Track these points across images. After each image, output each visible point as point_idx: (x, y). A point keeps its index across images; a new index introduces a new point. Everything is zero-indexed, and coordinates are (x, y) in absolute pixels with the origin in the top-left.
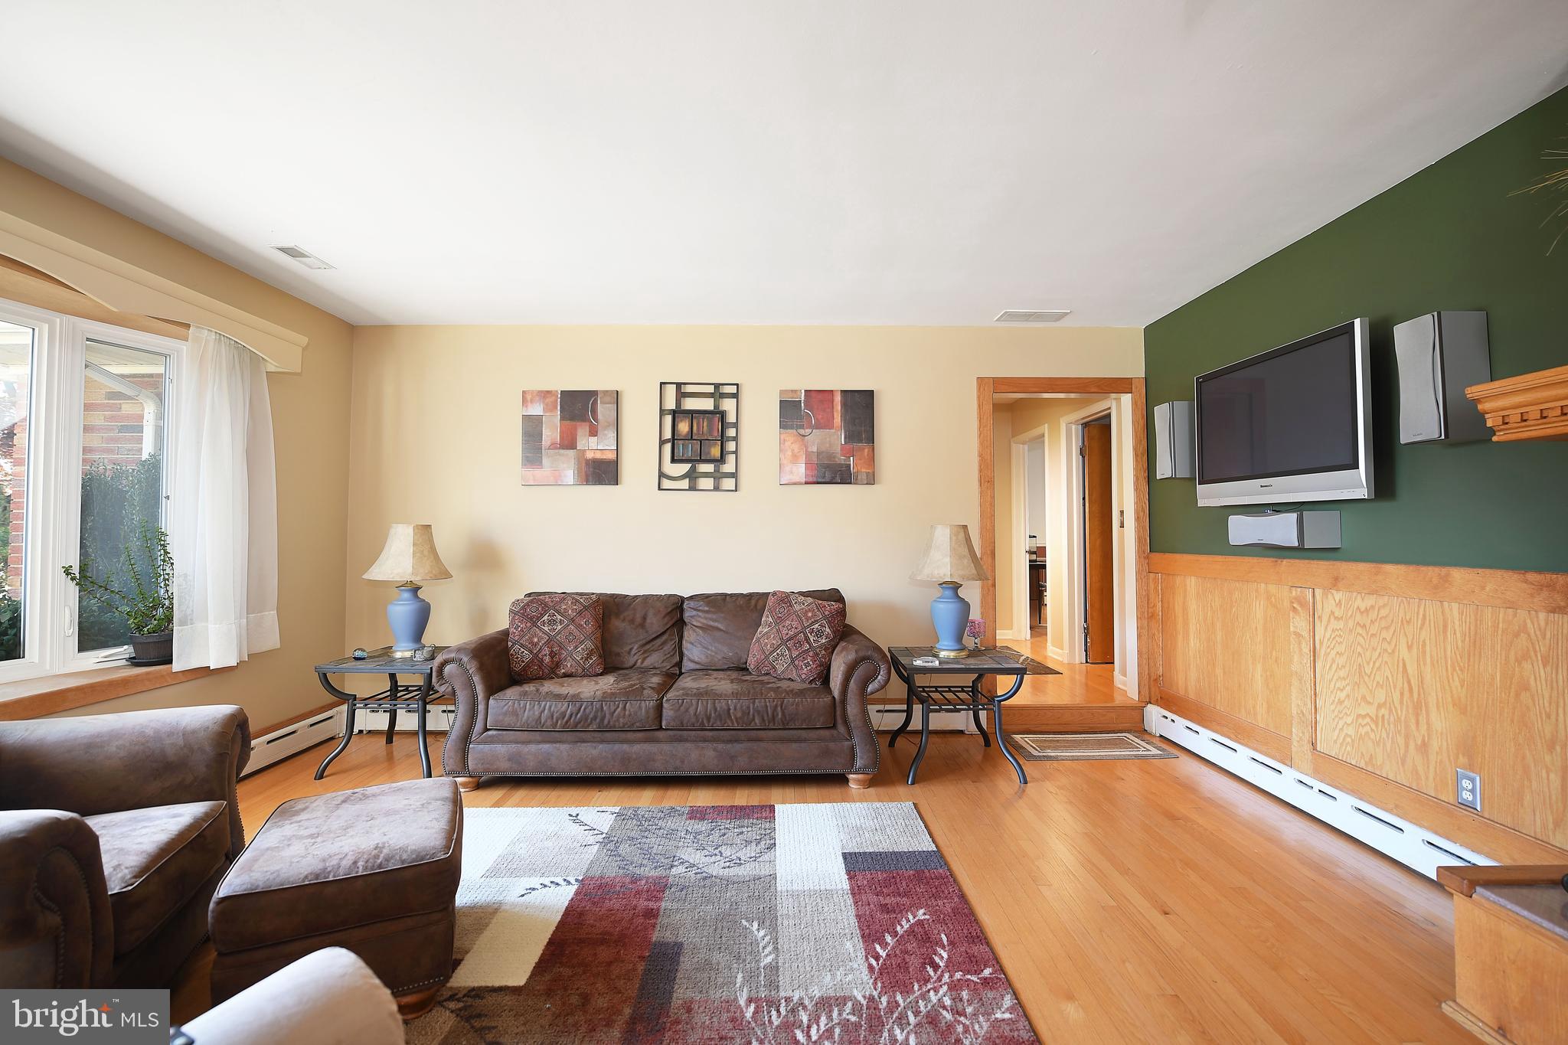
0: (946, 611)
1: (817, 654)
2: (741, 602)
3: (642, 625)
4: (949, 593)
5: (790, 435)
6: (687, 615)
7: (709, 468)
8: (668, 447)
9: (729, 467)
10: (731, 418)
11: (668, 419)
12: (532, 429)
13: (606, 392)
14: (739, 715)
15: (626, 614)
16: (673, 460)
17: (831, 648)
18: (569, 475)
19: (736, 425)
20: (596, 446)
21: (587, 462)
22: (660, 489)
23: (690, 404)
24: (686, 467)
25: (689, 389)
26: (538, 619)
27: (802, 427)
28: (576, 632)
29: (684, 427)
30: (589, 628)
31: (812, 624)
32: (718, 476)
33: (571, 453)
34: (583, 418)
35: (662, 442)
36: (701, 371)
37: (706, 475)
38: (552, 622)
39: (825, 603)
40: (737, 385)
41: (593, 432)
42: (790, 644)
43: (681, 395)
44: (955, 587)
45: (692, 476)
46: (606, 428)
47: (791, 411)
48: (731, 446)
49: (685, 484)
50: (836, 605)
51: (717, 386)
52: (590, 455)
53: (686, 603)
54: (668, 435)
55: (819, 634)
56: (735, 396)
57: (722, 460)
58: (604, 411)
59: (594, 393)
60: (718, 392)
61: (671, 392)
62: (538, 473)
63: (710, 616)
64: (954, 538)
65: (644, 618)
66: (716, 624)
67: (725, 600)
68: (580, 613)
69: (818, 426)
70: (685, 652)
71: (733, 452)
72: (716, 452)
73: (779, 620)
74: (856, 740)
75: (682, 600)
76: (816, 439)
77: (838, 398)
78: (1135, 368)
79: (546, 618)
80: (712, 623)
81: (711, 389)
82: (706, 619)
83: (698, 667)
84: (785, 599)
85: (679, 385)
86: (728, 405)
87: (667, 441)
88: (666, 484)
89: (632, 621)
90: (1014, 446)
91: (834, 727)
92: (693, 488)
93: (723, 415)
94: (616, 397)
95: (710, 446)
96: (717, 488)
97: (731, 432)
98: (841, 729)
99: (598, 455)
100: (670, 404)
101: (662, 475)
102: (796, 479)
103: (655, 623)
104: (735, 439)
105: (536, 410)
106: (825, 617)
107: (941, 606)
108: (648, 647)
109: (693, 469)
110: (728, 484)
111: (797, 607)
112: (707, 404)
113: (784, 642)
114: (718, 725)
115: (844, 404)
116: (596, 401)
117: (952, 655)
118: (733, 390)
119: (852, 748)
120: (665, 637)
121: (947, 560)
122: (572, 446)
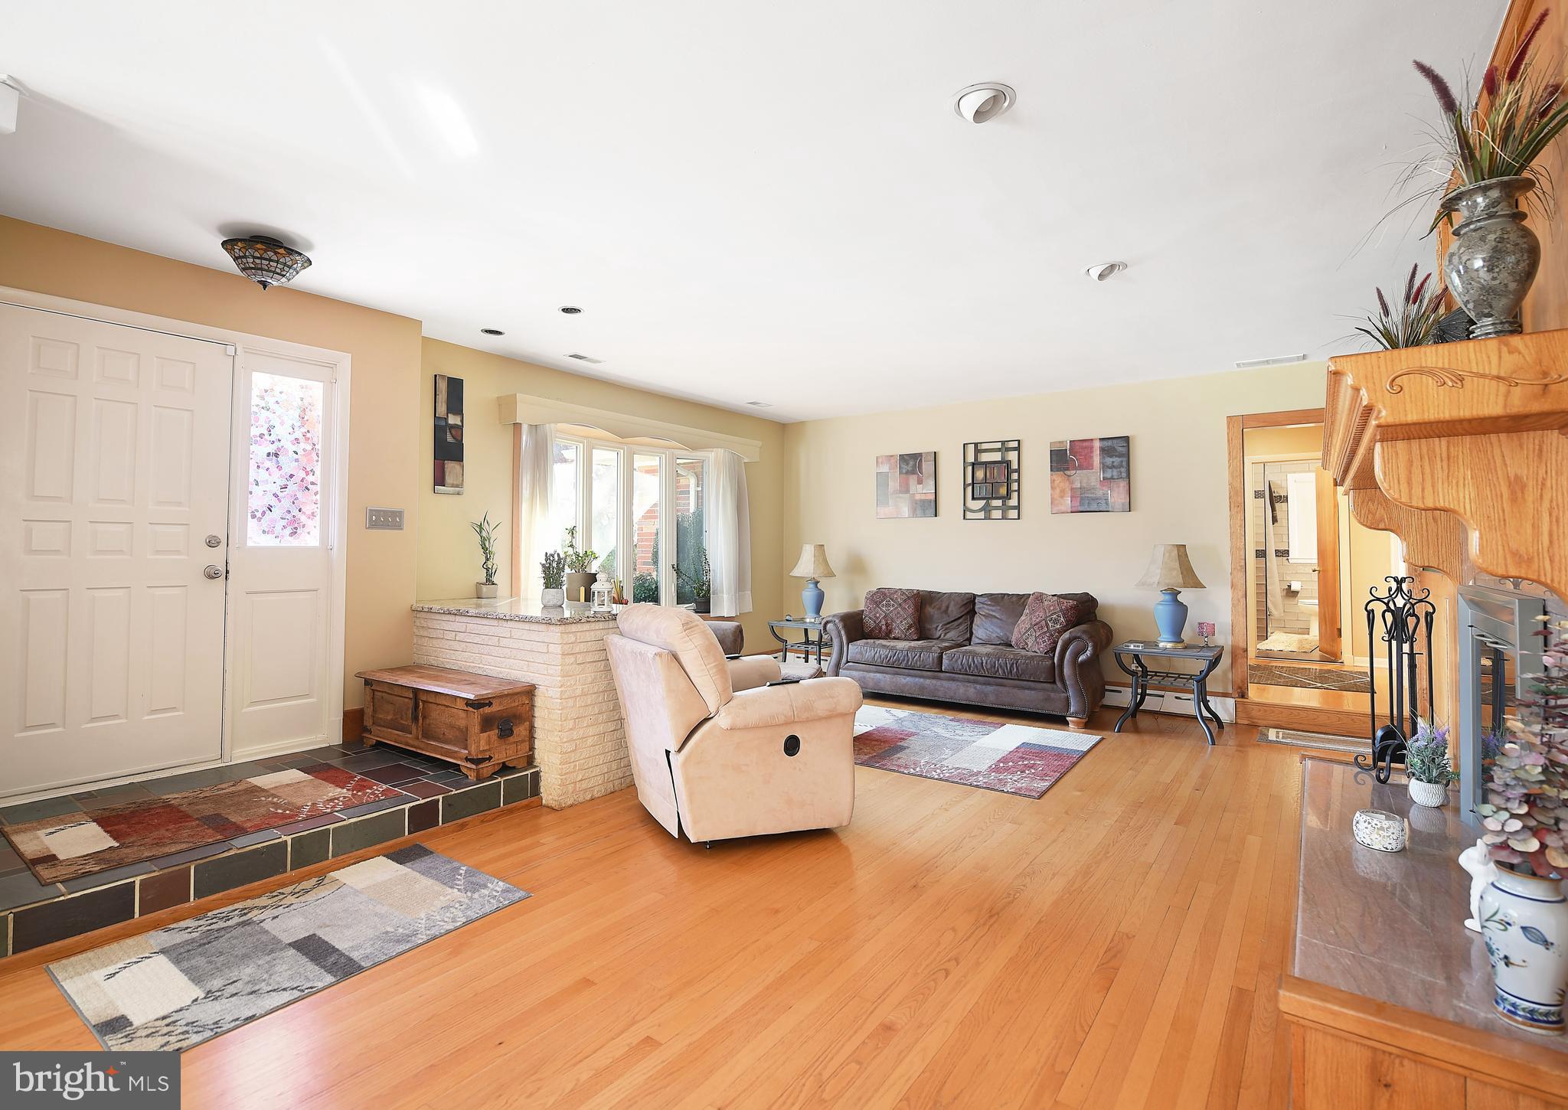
0: (1162, 614)
1: (1052, 635)
2: (1014, 599)
3: (946, 611)
4: (1168, 597)
5: (1059, 477)
6: (977, 607)
7: (998, 503)
8: (970, 489)
9: (1013, 502)
10: (1015, 466)
11: (970, 468)
12: (882, 480)
13: (928, 453)
14: (989, 667)
15: (935, 604)
16: (973, 499)
17: (1061, 632)
18: (905, 510)
19: (1018, 471)
20: (922, 491)
21: (917, 501)
22: (964, 518)
23: (985, 457)
24: (982, 503)
25: (985, 446)
26: (880, 603)
27: (1068, 469)
28: (902, 613)
29: (980, 474)
30: (910, 611)
31: (1052, 615)
32: (1005, 509)
33: (907, 496)
34: (914, 473)
35: (965, 486)
36: (991, 433)
37: (997, 508)
38: (888, 605)
39: (1065, 601)
40: (1019, 441)
41: (920, 482)
42: (1036, 628)
43: (978, 448)
44: (1175, 594)
45: (987, 510)
46: (929, 477)
47: (1062, 459)
48: (1015, 486)
49: (982, 515)
51: (1003, 443)
52: (918, 497)
53: (977, 598)
54: (969, 481)
55: (1056, 622)
56: (1018, 449)
57: (1008, 496)
58: (927, 467)
59: (920, 455)
60: (1004, 447)
61: (971, 449)
62: (884, 511)
63: (992, 608)
64: (1167, 554)
65: (948, 607)
66: (994, 614)
67: (1003, 598)
68: (905, 601)
69: (1081, 467)
70: (974, 631)
71: (1016, 491)
72: (1003, 491)
73: (1033, 612)
74: (1071, 693)
75: (975, 596)
76: (1078, 478)
77: (1097, 445)
79: (884, 602)
80: (991, 613)
81: (999, 445)
82: (988, 610)
83: (980, 641)
84: (1040, 597)
85: (976, 445)
86: (1012, 456)
87: (969, 485)
88: (969, 515)
89: (939, 609)
91: (1054, 682)
92: (988, 518)
93: (1008, 463)
94: (935, 456)
95: (999, 487)
96: (1005, 518)
97: (1015, 476)
98: (1059, 684)
99: (923, 497)
100: (971, 459)
101: (966, 509)
102: (1063, 508)
103: (954, 611)
104: (1018, 481)
105: (885, 469)
106: (1061, 610)
107: (1160, 607)
108: (948, 626)
109: (987, 504)
110: (1013, 514)
111: (1046, 603)
112: (997, 457)
113: (1033, 626)
114: (976, 672)
115: (1102, 450)
116: (921, 460)
117: (1169, 645)
118: (1015, 444)
119: (1068, 699)
120: (960, 621)
121: (1159, 571)
122: (907, 491)
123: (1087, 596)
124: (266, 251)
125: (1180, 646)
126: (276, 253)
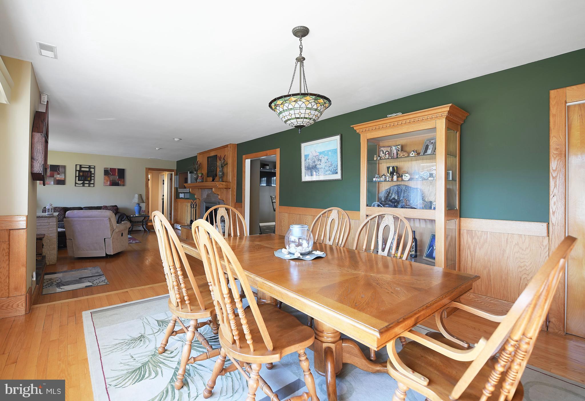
0: (136, 208)
4: (137, 205)
5: (106, 177)
7: (88, 182)
8: (77, 178)
9: (92, 182)
10: (93, 173)
11: (78, 172)
13: (62, 166)
16: (78, 180)
18: (52, 182)
20: (59, 177)
21: (57, 180)
22: (75, 186)
23: (83, 169)
24: (82, 182)
25: (83, 166)
27: (109, 175)
29: (81, 174)
32: (89, 184)
33: (53, 178)
34: (56, 171)
35: (76, 177)
36: (86, 163)
37: (87, 184)
39: (114, 207)
41: (59, 174)
43: (81, 166)
44: (139, 204)
45: (83, 184)
46: (62, 173)
47: (107, 172)
48: (93, 178)
49: (82, 185)
50: (116, 208)
51: (89, 166)
52: (57, 179)
54: (77, 175)
56: (94, 168)
57: (90, 181)
58: (61, 169)
59: (59, 166)
60: (90, 167)
61: (78, 167)
64: (138, 196)
67: (92, 208)
69: (112, 175)
72: (89, 179)
75: (82, 208)
76: (112, 178)
77: (117, 170)
78: (174, 167)
81: (88, 166)
84: (106, 207)
85: (80, 165)
86: (92, 170)
88: (77, 185)
90: (159, 175)
92: (83, 186)
93: (91, 172)
94: (64, 167)
95: (87, 178)
96: (89, 186)
97: (93, 175)
99: (60, 179)
100: (78, 169)
101: (76, 183)
102: (107, 185)
106: (114, 210)
109: (84, 182)
110: (92, 185)
111: (109, 208)
112: (87, 170)
117: (138, 215)
118: (93, 167)
121: (137, 200)
122: (53, 177)
123: (116, 206)
125: (140, 215)
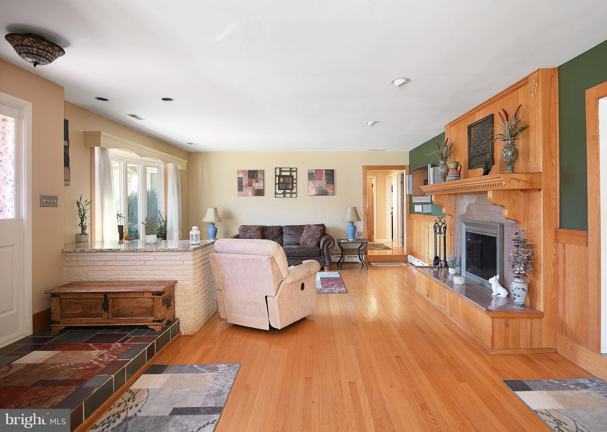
0: (350, 229)
1: (317, 239)
2: (298, 227)
3: (272, 233)
4: (351, 224)
5: (311, 183)
6: (283, 231)
7: (289, 191)
8: (277, 185)
9: (294, 191)
10: (295, 177)
11: (277, 178)
12: (240, 181)
13: (260, 171)
14: (298, 253)
15: (268, 230)
16: (279, 189)
17: (320, 238)
18: (251, 193)
19: (296, 179)
20: (257, 186)
21: (255, 190)
22: (275, 197)
23: (283, 174)
24: (282, 191)
25: (283, 169)
26: (247, 231)
27: (314, 180)
28: (256, 235)
29: (282, 180)
30: (259, 234)
31: (316, 232)
32: (291, 193)
33: (251, 187)
34: (254, 178)
35: (276, 184)
36: (286, 165)
37: (288, 193)
38: (250, 232)
39: (319, 227)
40: (296, 168)
41: (257, 182)
42: (310, 237)
43: (281, 171)
44: (353, 223)
45: (284, 193)
46: (261, 180)
47: (311, 176)
48: (295, 185)
49: (282, 195)
50: (322, 228)
51: (291, 169)
52: (256, 188)
53: (283, 228)
54: (277, 182)
55: (318, 235)
56: (296, 171)
57: (292, 189)
58: (259, 175)
59: (257, 171)
60: (291, 170)
61: (278, 170)
62: (242, 193)
63: (290, 231)
64: (352, 210)
65: (273, 232)
66: (291, 233)
67: (293, 227)
68: (257, 230)
69: (318, 180)
70: (283, 240)
71: (295, 187)
72: (290, 187)
73: (308, 232)
74: (326, 259)
75: (282, 227)
76: (318, 183)
77: (324, 172)
78: (406, 162)
79: (248, 231)
80: (290, 233)
81: (289, 169)
82: (289, 232)
83: (287, 244)
84: (309, 226)
85: (280, 168)
86: (294, 174)
87: (277, 184)
88: (277, 196)
89: (270, 232)
91: (321, 256)
92: (284, 197)
93: (292, 177)
94: (263, 172)
95: (289, 186)
96: (291, 197)
97: (295, 181)
98: (322, 256)
99: (258, 188)
100: (278, 174)
101: (276, 193)
102: (313, 194)
103: (276, 233)
104: (296, 183)
105: (241, 176)
106: (319, 231)
107: (349, 228)
108: (274, 239)
109: (284, 191)
110: (294, 195)
111: (312, 228)
112: (288, 174)
113: (309, 237)
114: (293, 255)
115: (326, 174)
116: (257, 173)
117: (352, 240)
118: (295, 169)
119: (325, 261)
120: (278, 236)
121: (350, 216)
122: (251, 185)
123: (323, 225)
124: (48, 47)
125: (355, 240)
126: (53, 49)
